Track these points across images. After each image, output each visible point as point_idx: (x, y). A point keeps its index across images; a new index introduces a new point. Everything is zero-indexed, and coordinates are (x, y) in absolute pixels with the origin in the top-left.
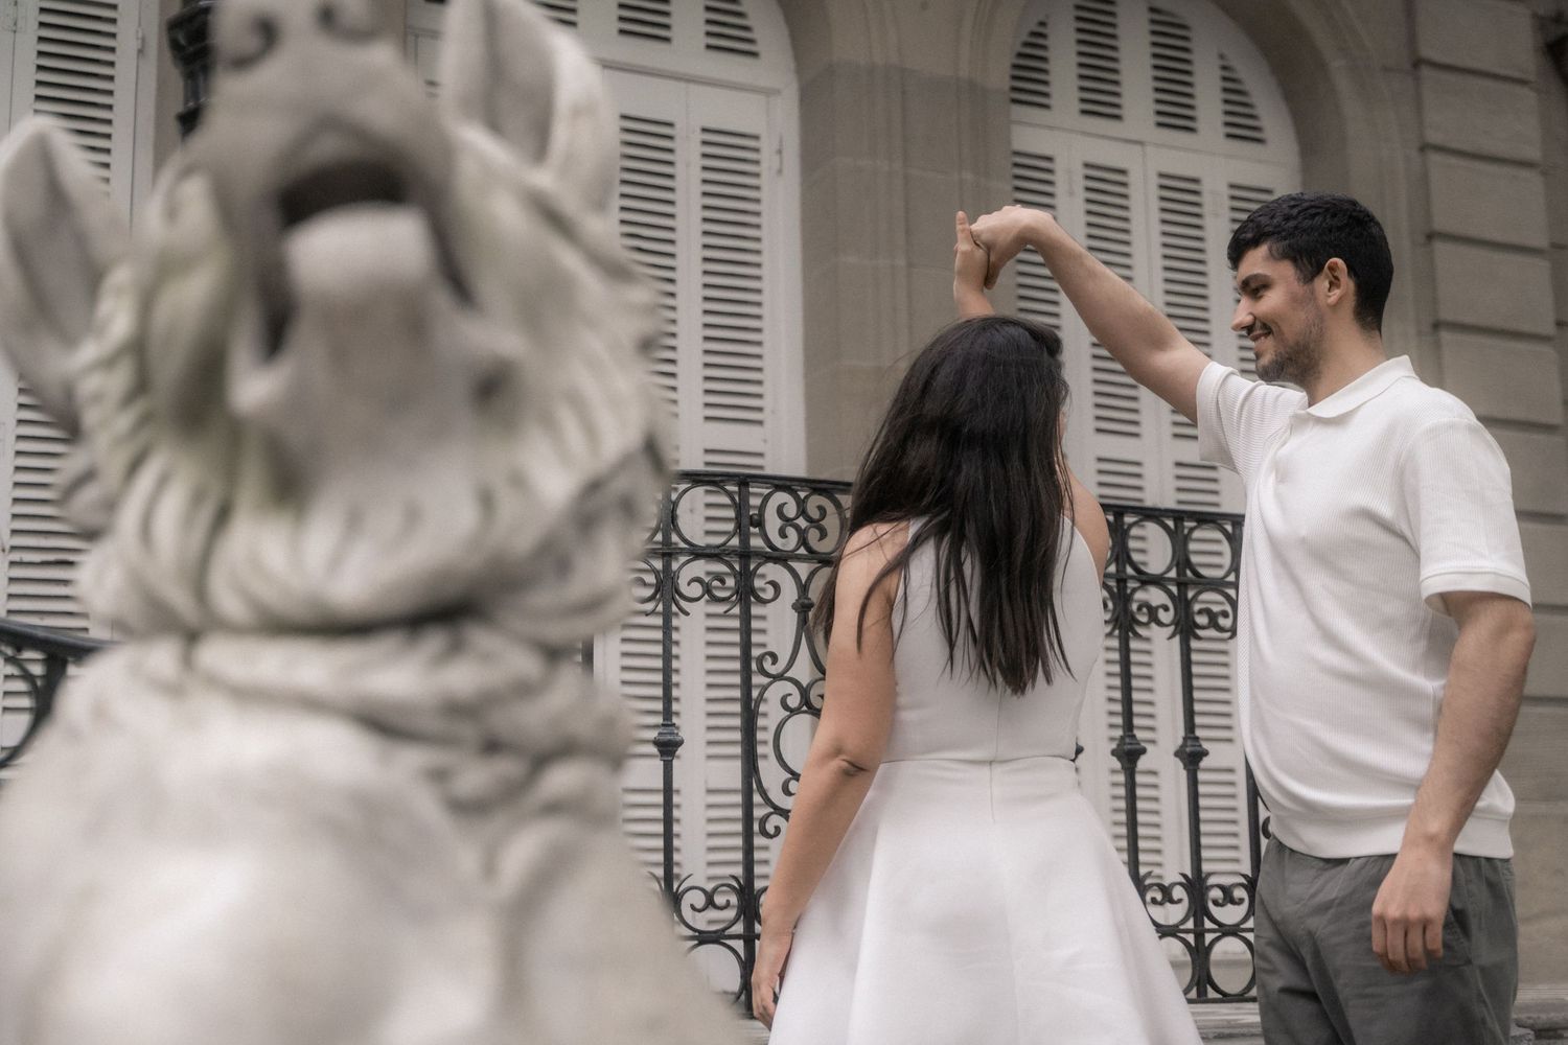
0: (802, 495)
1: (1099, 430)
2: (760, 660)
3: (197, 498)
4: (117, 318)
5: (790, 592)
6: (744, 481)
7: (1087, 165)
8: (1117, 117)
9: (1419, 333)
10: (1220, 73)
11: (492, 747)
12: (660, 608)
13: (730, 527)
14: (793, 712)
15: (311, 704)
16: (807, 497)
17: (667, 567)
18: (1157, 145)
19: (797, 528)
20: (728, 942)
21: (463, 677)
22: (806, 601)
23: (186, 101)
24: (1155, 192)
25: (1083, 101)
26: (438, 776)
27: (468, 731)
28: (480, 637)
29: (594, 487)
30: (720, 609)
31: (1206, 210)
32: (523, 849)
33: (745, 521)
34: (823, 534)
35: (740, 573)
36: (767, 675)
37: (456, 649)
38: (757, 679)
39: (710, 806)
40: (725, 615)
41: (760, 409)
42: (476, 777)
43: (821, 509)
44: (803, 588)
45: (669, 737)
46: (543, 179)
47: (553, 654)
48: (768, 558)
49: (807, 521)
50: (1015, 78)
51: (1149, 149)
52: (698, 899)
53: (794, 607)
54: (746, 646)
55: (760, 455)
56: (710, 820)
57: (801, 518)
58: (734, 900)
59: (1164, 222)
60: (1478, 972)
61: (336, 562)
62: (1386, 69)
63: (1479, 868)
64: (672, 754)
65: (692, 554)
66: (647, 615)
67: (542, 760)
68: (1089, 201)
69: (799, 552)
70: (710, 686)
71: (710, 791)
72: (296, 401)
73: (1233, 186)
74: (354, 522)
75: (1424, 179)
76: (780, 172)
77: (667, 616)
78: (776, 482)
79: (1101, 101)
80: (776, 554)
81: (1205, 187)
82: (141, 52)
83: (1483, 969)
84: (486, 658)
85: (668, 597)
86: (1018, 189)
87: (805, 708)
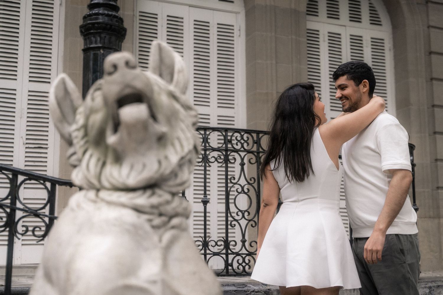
0: (242, 134)
1: (331, 110)
2: (230, 179)
3: (98, 160)
4: (80, 120)
5: (239, 160)
6: (226, 130)
7: (329, 33)
8: (338, 19)
9: (427, 81)
10: (368, 5)
11: (161, 215)
12: (203, 165)
13: (223, 142)
14: (239, 193)
15: (124, 206)
16: (244, 134)
17: (205, 153)
18: (350, 26)
19: (241, 143)
20: (221, 255)
21: (155, 200)
22: (243, 163)
23: (84, 46)
24: (349, 40)
25: (328, 14)
26: (150, 221)
27: (156, 211)
28: (158, 191)
29: (182, 158)
30: (220, 165)
31: (364, 45)
32: (167, 236)
33: (226, 141)
34: (248, 145)
35: (225, 155)
36: (232, 183)
37: (153, 194)
38: (230, 185)
39: (219, 217)
40: (221, 167)
41: (233, 104)
42: (157, 221)
43: (248, 138)
44: (242, 159)
45: (205, 200)
46: (172, 88)
47: (174, 194)
48: (233, 151)
49: (244, 141)
50: (308, 7)
51: (347, 28)
52: (213, 243)
53: (240, 164)
54: (227, 175)
55: (233, 117)
56: (219, 221)
57: (242, 140)
58: (223, 243)
59: (351, 49)
60: (408, 265)
61: (128, 176)
62: (418, 4)
63: (407, 238)
64: (206, 204)
65: (212, 150)
66: (200, 166)
67: (171, 217)
68: (329, 43)
69: (241, 149)
70: (219, 183)
71: (218, 213)
72: (120, 141)
73: (372, 38)
74: (132, 167)
75: (429, 36)
76: (240, 36)
77: (205, 167)
78: (235, 130)
79: (333, 14)
80: (235, 150)
81: (364, 39)
82: (61, 4)
83: (409, 264)
84: (160, 196)
85: (206, 161)
86: (308, 40)
87: (243, 192)
